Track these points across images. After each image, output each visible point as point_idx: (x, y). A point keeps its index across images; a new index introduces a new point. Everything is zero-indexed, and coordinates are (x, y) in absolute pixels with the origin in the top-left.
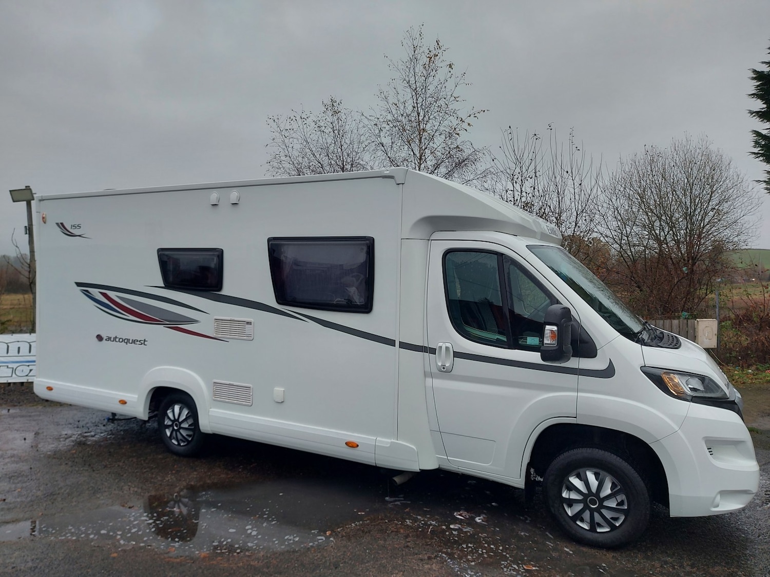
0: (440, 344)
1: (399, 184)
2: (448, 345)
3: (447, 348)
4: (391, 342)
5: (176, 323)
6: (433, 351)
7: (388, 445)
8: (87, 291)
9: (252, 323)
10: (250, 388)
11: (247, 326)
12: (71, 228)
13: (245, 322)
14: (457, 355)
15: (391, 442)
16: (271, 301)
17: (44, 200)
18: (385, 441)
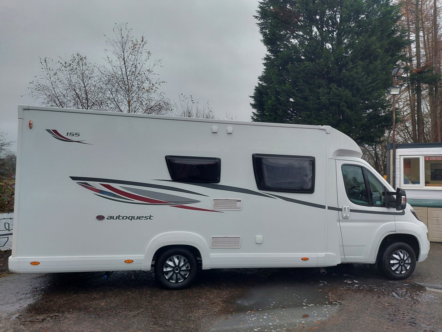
0: (345, 206)
1: (327, 133)
2: (348, 206)
3: (348, 208)
4: (323, 207)
5: (181, 204)
6: (341, 210)
7: (324, 256)
8: (86, 184)
9: (241, 201)
10: (239, 238)
11: (237, 202)
12: (67, 135)
13: (236, 200)
14: (352, 211)
15: (326, 254)
16: (255, 188)
17: (29, 110)
18: (322, 254)
